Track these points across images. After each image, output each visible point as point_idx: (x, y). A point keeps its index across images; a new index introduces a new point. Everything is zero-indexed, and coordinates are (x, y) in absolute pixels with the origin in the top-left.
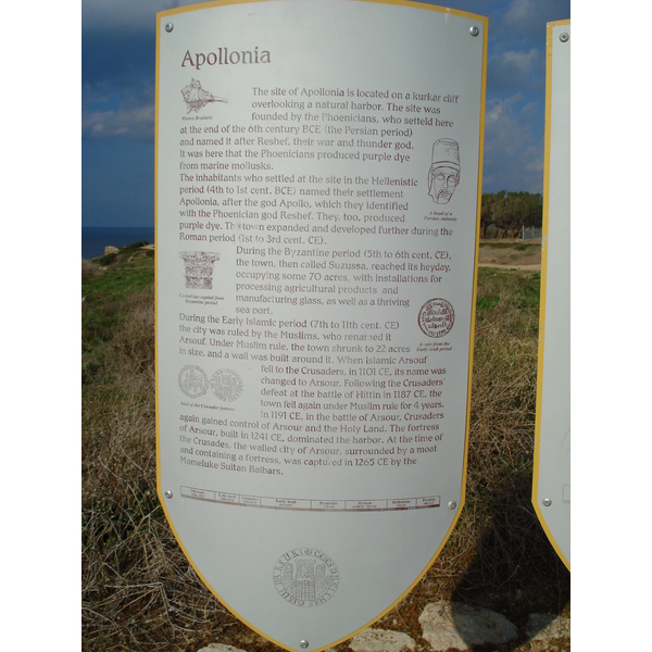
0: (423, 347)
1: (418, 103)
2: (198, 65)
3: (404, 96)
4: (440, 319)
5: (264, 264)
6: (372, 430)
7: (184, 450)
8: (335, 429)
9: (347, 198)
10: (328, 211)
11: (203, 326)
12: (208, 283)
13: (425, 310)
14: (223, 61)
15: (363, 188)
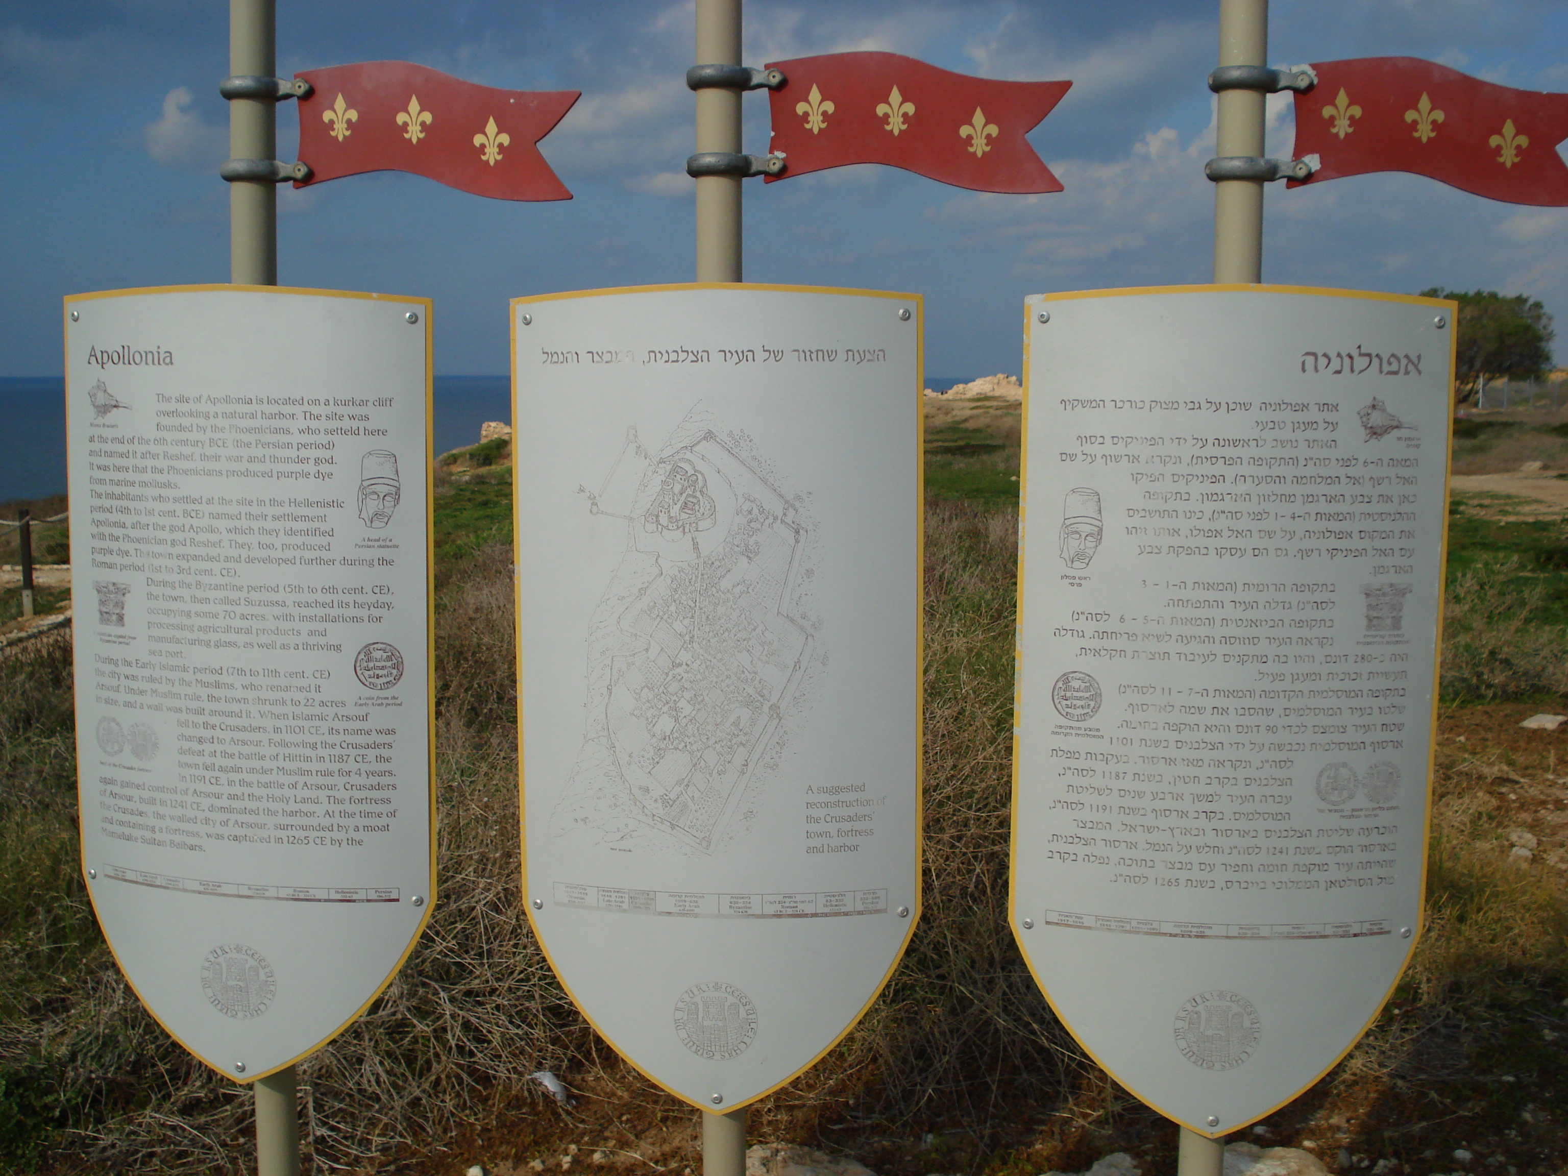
0: (362, 702)
1: (340, 410)
2: (103, 363)
3: (322, 403)
4: (383, 668)
5: (175, 599)
6: (304, 801)
7: (105, 820)
8: (260, 798)
9: (261, 523)
10: (241, 539)
11: (117, 670)
12: (121, 618)
13: (362, 656)
14: (126, 361)
15: (278, 511)
